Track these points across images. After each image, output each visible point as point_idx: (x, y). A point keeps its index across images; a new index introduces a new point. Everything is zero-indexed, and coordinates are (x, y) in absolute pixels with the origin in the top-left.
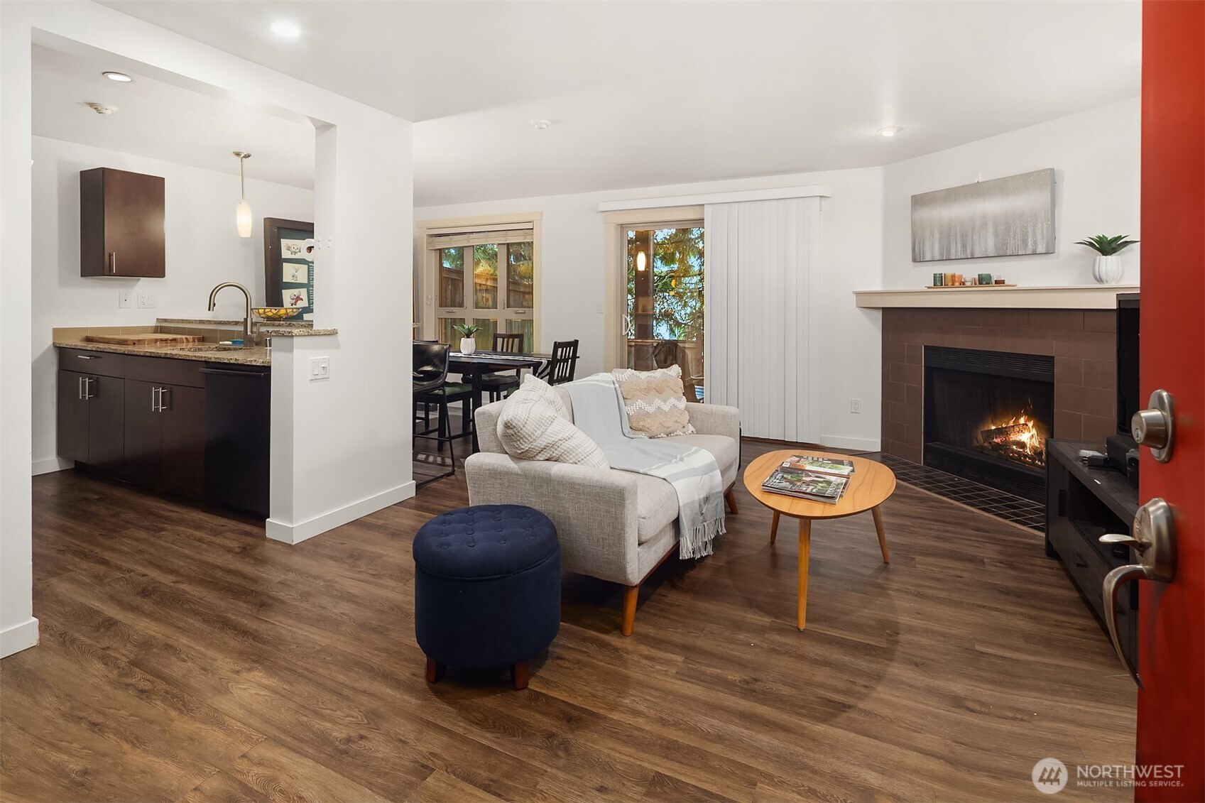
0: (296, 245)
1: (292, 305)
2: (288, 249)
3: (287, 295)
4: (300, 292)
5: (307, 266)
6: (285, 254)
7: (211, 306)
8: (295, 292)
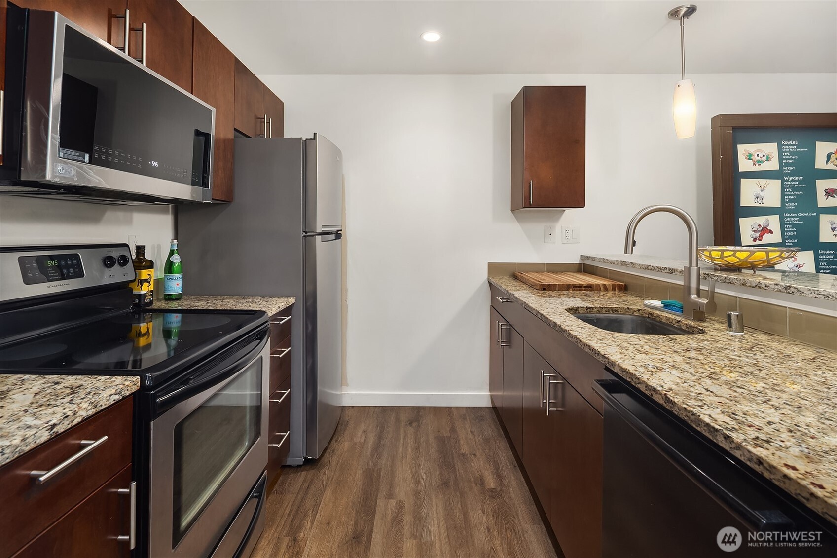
0: (761, 151)
1: (755, 240)
2: (749, 157)
3: (747, 226)
4: (768, 220)
5: (780, 181)
6: (744, 165)
7: (630, 244)
8: (761, 220)
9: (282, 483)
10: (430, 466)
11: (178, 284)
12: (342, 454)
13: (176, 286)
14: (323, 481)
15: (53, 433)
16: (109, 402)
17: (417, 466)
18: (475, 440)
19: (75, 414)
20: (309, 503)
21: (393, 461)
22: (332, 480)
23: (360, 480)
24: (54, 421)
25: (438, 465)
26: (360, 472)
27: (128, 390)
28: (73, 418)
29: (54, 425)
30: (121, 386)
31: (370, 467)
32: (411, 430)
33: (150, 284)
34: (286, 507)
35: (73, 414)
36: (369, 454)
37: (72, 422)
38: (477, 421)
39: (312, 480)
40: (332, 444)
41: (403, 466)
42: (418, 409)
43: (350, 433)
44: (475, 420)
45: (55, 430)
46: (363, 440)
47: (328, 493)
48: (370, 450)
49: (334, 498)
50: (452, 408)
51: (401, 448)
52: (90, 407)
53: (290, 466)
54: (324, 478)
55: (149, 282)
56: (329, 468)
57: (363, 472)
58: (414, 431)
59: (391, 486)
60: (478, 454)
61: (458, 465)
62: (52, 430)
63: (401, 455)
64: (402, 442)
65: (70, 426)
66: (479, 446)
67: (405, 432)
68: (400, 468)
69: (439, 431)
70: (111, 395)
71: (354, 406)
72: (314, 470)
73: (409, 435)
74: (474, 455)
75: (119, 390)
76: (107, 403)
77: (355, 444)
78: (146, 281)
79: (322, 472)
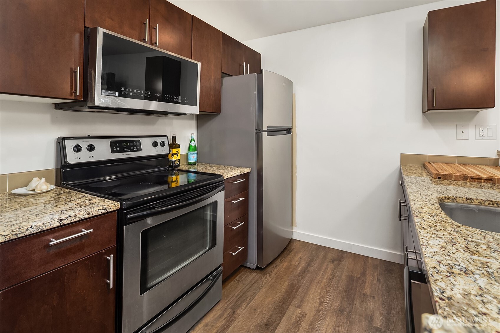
9: (241, 276)
10: (335, 295)
11: (194, 157)
12: (281, 269)
13: (193, 158)
14: (263, 283)
15: (62, 223)
16: (98, 213)
17: (326, 292)
18: (379, 287)
19: (75, 216)
20: (250, 293)
21: (310, 283)
22: (268, 284)
23: (285, 289)
24: (63, 218)
25: (342, 296)
26: (287, 284)
27: (111, 208)
28: (74, 218)
29: (62, 220)
30: (107, 206)
31: (294, 283)
32: (332, 266)
33: (177, 156)
34: (237, 291)
35: (74, 216)
36: (297, 274)
37: (73, 220)
38: (386, 272)
39: (258, 280)
40: (278, 261)
41: (316, 289)
42: (343, 252)
43: (291, 257)
44: (385, 271)
45: (63, 222)
46: (297, 264)
47: (263, 291)
48: (299, 271)
49: (265, 295)
50: (369, 258)
51: (320, 276)
52: (85, 214)
53: (249, 268)
54: (264, 281)
55: (177, 155)
56: (269, 275)
57: (289, 284)
58: (333, 267)
59: (303, 299)
60: (376, 298)
61: (357, 301)
62: (61, 222)
63: (318, 281)
64: (322, 272)
65: (72, 221)
66: (380, 292)
67: (327, 266)
68: (313, 289)
69: (352, 272)
70: (99, 210)
71: (300, 241)
72: (261, 274)
73: (329, 269)
74: (373, 297)
75: (104, 208)
76: (97, 213)
77: (291, 265)
78: (175, 154)
79: (265, 277)
